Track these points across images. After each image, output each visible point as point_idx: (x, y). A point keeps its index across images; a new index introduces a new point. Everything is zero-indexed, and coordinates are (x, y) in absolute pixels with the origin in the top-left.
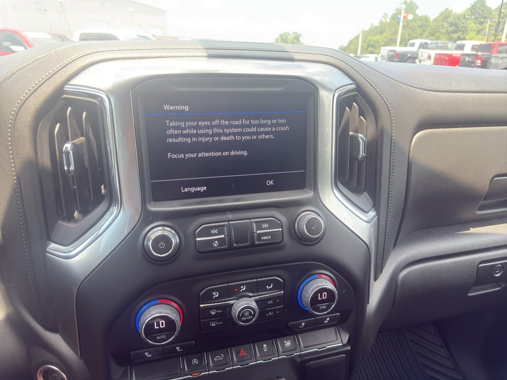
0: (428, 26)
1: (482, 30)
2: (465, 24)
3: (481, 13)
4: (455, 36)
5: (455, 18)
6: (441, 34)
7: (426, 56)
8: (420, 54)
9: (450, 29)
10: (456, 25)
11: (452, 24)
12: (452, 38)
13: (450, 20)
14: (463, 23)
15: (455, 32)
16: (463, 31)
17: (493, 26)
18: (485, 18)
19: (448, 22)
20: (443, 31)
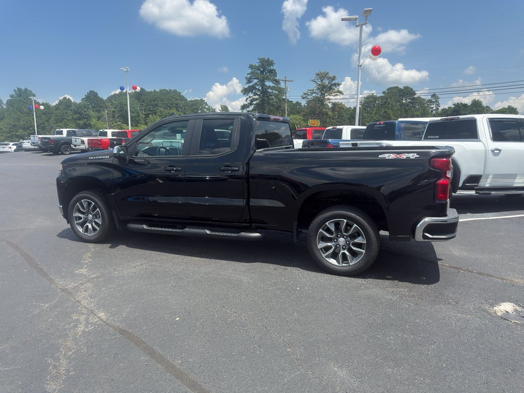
0: (53, 113)
1: (101, 116)
3: (96, 103)
4: (81, 122)
6: (68, 120)
7: (79, 141)
8: (73, 140)
9: (75, 117)
10: (79, 113)
11: (76, 113)
14: (85, 111)
15: (79, 119)
17: (109, 114)
18: (101, 107)
19: (71, 111)
20: (70, 118)
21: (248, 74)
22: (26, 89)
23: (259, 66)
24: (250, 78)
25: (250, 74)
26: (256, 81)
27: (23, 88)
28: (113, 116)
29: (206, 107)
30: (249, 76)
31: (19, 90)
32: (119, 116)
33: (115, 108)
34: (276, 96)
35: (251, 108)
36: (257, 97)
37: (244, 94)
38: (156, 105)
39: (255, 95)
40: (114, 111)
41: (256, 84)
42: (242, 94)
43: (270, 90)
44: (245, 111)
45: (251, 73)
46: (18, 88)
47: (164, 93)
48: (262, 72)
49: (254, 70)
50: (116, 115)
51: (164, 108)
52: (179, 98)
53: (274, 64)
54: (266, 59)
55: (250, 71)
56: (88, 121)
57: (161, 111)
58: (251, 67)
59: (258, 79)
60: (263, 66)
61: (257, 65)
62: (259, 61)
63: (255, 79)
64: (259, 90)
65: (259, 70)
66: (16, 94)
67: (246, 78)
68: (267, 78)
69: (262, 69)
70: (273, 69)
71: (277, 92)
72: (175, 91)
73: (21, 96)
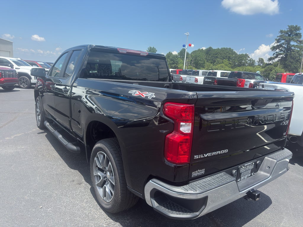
2: (177, 60)
5: (172, 57)
9: (171, 62)
10: (173, 60)
11: (172, 60)
12: (172, 66)
13: (170, 58)
14: (176, 60)
15: (173, 64)
16: (176, 63)
17: (189, 61)
19: (170, 59)
21: (278, 37)
22: (153, 48)
23: (288, 31)
24: (279, 39)
25: (279, 36)
26: (283, 41)
27: (152, 47)
28: (191, 63)
29: (248, 59)
30: (278, 38)
31: (151, 48)
32: (194, 63)
33: (193, 58)
34: (298, 52)
35: (276, 60)
36: (282, 52)
37: (272, 50)
38: (217, 57)
39: (281, 51)
40: (191, 60)
41: (283, 44)
42: (271, 50)
43: (293, 48)
44: (271, 62)
45: (281, 36)
46: (150, 47)
47: (223, 50)
48: (289, 35)
49: (283, 34)
50: (193, 62)
51: (221, 59)
52: (231, 53)
53: (300, 29)
54: (294, 26)
55: (280, 34)
56: (177, 65)
57: (218, 61)
58: (281, 32)
59: (285, 40)
60: (291, 31)
61: (286, 30)
62: (288, 28)
63: (282, 40)
64: (285, 48)
65: (287, 33)
66: (149, 50)
67: (276, 39)
68: (293, 39)
69: (290, 33)
70: (299, 33)
71: (299, 49)
72: (230, 49)
73: (151, 51)
